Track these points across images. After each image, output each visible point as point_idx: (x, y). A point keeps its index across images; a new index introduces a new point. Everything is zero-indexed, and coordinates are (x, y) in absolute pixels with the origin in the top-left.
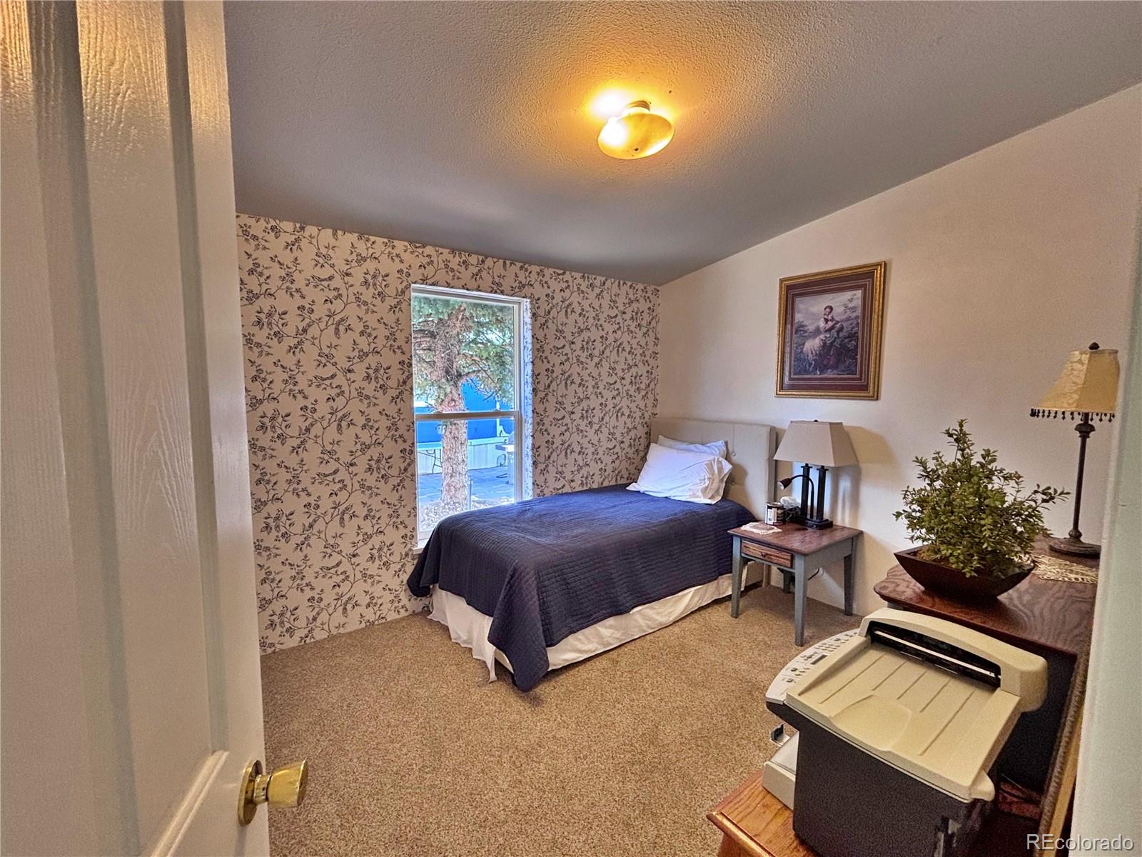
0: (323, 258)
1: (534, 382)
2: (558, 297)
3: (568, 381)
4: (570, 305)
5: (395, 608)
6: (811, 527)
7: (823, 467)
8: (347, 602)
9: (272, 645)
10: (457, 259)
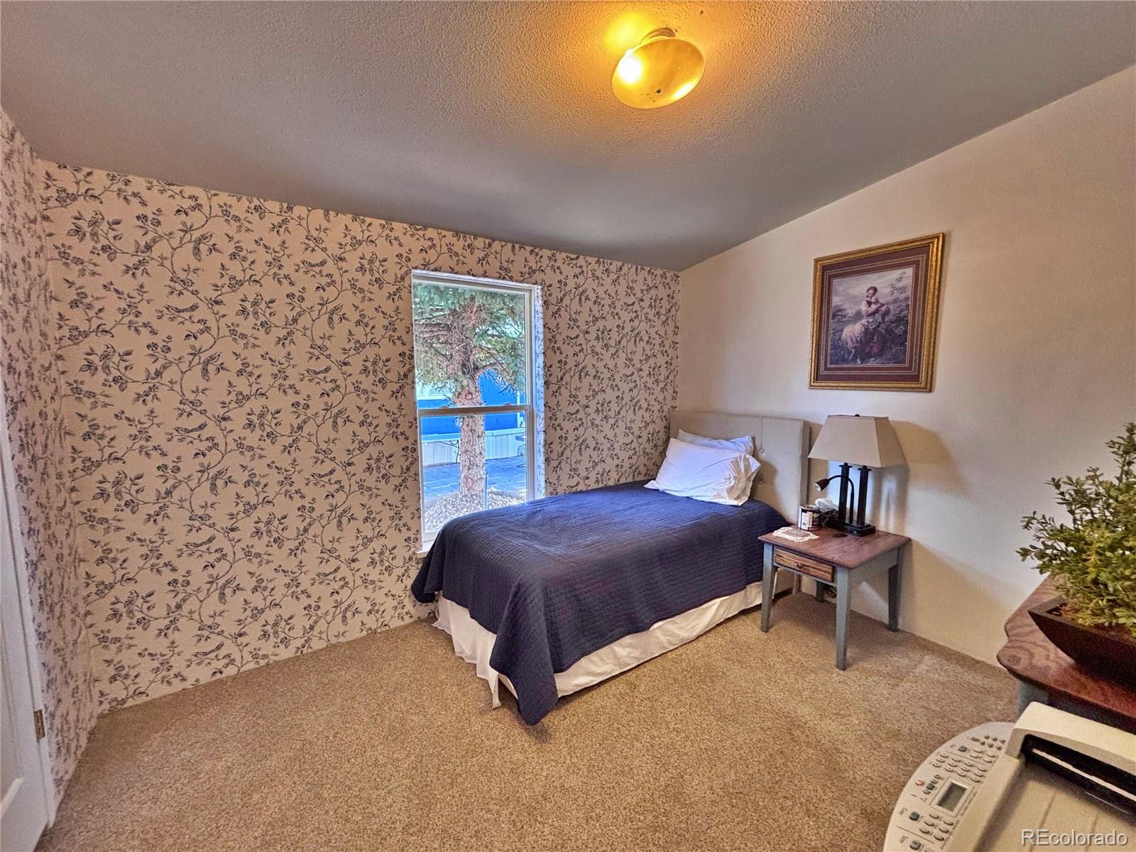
0: (314, 242)
1: (545, 375)
2: (571, 283)
3: (582, 373)
4: (584, 291)
5: (399, 614)
6: (851, 532)
7: (865, 467)
8: (346, 610)
9: (265, 656)
10: (462, 242)
